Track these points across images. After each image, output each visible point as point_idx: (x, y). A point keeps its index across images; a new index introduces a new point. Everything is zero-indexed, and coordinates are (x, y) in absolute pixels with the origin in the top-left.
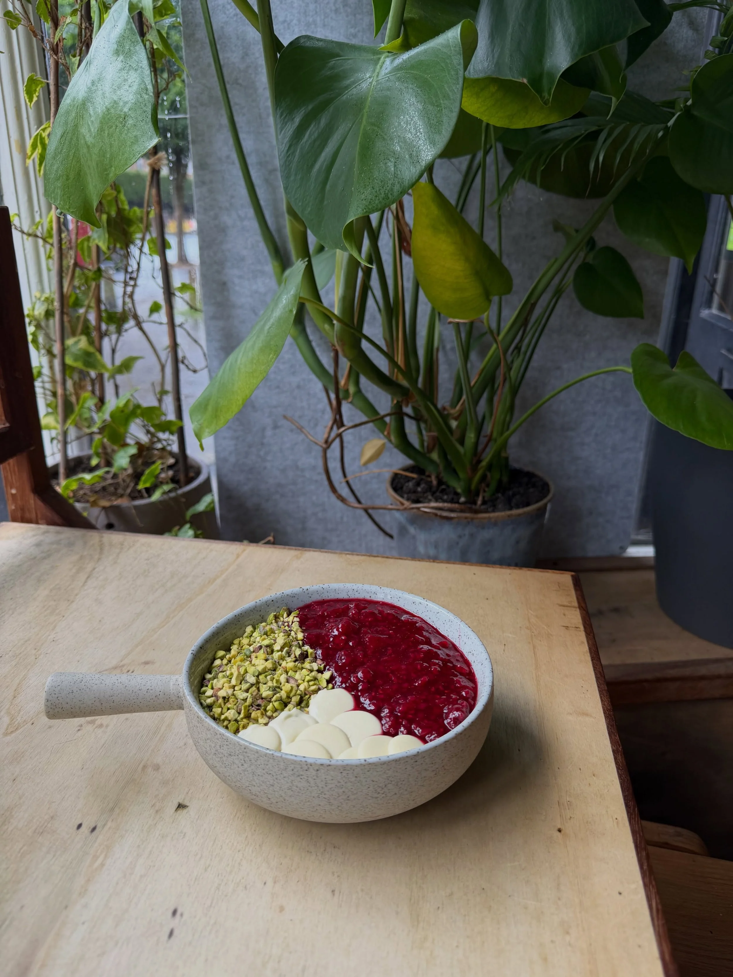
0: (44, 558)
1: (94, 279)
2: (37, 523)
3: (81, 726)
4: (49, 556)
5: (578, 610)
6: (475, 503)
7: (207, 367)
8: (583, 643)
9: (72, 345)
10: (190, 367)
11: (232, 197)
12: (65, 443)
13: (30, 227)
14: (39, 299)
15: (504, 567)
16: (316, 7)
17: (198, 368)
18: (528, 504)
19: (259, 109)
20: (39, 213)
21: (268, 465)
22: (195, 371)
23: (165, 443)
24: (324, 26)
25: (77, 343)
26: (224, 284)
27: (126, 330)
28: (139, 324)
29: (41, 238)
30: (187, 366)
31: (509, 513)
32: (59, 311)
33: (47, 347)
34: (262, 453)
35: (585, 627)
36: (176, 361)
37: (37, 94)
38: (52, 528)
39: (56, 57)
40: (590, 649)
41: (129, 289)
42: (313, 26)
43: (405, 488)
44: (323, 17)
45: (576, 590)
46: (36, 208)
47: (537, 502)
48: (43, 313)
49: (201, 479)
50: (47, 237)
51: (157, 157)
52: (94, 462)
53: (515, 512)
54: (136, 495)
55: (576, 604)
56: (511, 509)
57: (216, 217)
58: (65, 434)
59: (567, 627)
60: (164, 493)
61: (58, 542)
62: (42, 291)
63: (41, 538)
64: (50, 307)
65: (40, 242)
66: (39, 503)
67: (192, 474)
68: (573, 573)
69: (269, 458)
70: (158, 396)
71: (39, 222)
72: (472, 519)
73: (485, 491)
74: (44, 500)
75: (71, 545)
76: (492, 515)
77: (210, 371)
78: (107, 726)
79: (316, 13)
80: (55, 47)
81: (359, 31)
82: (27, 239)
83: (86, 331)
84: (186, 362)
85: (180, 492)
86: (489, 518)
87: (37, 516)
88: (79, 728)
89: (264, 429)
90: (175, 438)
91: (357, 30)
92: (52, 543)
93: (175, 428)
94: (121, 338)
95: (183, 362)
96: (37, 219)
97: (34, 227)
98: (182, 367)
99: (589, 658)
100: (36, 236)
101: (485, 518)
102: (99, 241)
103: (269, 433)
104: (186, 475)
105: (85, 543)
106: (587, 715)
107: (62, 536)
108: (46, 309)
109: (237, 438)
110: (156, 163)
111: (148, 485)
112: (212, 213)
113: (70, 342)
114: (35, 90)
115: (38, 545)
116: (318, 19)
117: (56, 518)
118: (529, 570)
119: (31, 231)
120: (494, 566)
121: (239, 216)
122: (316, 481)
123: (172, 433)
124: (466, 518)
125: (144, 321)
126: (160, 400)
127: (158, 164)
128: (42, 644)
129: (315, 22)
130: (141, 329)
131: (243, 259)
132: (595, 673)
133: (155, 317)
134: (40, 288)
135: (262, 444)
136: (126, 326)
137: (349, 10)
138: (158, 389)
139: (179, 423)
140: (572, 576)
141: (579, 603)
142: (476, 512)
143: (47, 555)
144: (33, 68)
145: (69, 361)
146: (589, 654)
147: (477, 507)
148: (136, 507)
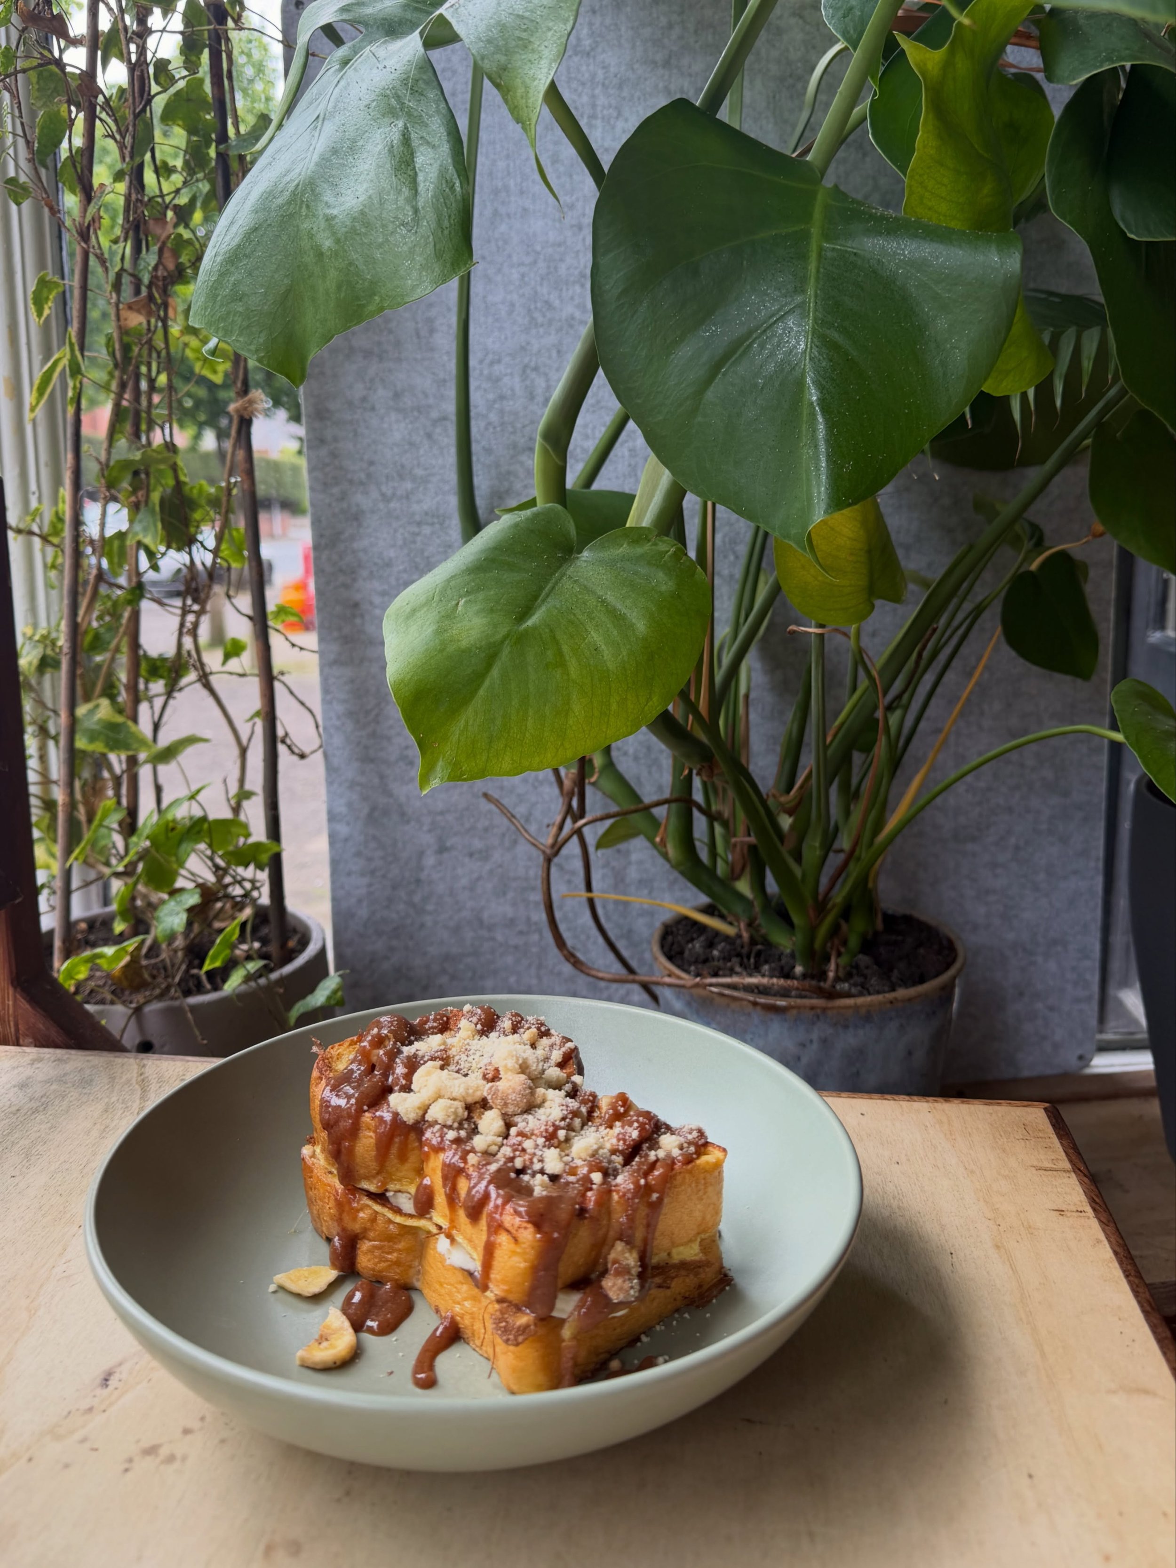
0: (36, 1111)
1: (129, 602)
2: (18, 1044)
3: (130, 1460)
4: (45, 1106)
5: (1073, 1175)
6: (823, 976)
7: (321, 747)
8: (1099, 1241)
9: (85, 715)
10: (296, 750)
11: (371, 463)
12: (67, 893)
13: (21, 519)
14: (30, 638)
15: (915, 1098)
16: (508, 165)
17: (307, 750)
18: (922, 980)
19: (417, 323)
20: (37, 495)
21: (428, 920)
22: (302, 756)
23: (248, 885)
24: (522, 192)
25: (92, 712)
26: (356, 605)
27: (181, 689)
28: (205, 680)
29: (40, 536)
30: (289, 747)
31: (890, 996)
32: (68, 657)
33: (39, 721)
34: (417, 898)
35: (1094, 1210)
36: (272, 740)
37: (50, 304)
38: (47, 1053)
39: (84, 246)
40: (1116, 1253)
41: (191, 618)
42: (504, 194)
43: (687, 953)
44: (519, 180)
45: (1060, 1137)
46: (33, 487)
47: (937, 975)
48: (36, 662)
49: (312, 950)
50: (50, 535)
51: (246, 399)
52: (119, 927)
53: (902, 993)
54: (191, 986)
55: (1068, 1165)
56: (893, 989)
57: (343, 496)
58: (67, 875)
59: (1061, 1211)
60: (248, 978)
61: (61, 1079)
62: (35, 626)
63: (29, 1072)
64: (49, 652)
65: (37, 542)
66: (24, 1005)
67: (292, 944)
68: (1047, 1105)
69: (430, 907)
70: (233, 802)
71: (37, 510)
72: (824, 1010)
73: (839, 954)
74: (33, 1000)
75: (85, 1083)
76: (860, 1000)
77: (326, 756)
78: (184, 1458)
79: (509, 174)
80: (84, 229)
81: (578, 200)
82: (15, 539)
83: (110, 692)
84: (288, 741)
85: (274, 976)
86: (856, 1008)
87: (17, 1030)
88: (126, 1466)
89: (421, 854)
90: (263, 876)
91: (574, 198)
92: (49, 1082)
93: (265, 858)
94: (171, 702)
95: (283, 742)
96: (34, 504)
97: (29, 518)
98: (282, 749)
99: (1117, 1272)
100: (31, 533)
101: (848, 1007)
102: (145, 536)
103: (430, 860)
104: (283, 945)
105: (112, 1079)
106: (1146, 1392)
107: (68, 1067)
108: (40, 656)
109: (372, 872)
110: (245, 409)
111: (218, 964)
112: (335, 490)
113: (81, 710)
114: (47, 299)
115: (23, 1086)
116: (512, 183)
117: (54, 1033)
118: (963, 1102)
119: (22, 526)
120: (896, 1097)
121: (383, 495)
122: (516, 947)
123: (260, 867)
124: (812, 1008)
125: (211, 673)
126: (236, 810)
127: (250, 409)
128: (41, 1286)
129: (506, 188)
130: (208, 686)
131: (389, 564)
132: (1139, 1302)
133: (234, 664)
134: (30, 621)
135: (418, 881)
136: (184, 681)
137: (562, 169)
138: (234, 789)
139: (275, 849)
140: (1045, 1109)
141: (1071, 1161)
142: (831, 995)
143: (42, 1105)
144: (41, 264)
145: (81, 743)
146: (1116, 1265)
147: (826, 985)
148: (193, 1008)
